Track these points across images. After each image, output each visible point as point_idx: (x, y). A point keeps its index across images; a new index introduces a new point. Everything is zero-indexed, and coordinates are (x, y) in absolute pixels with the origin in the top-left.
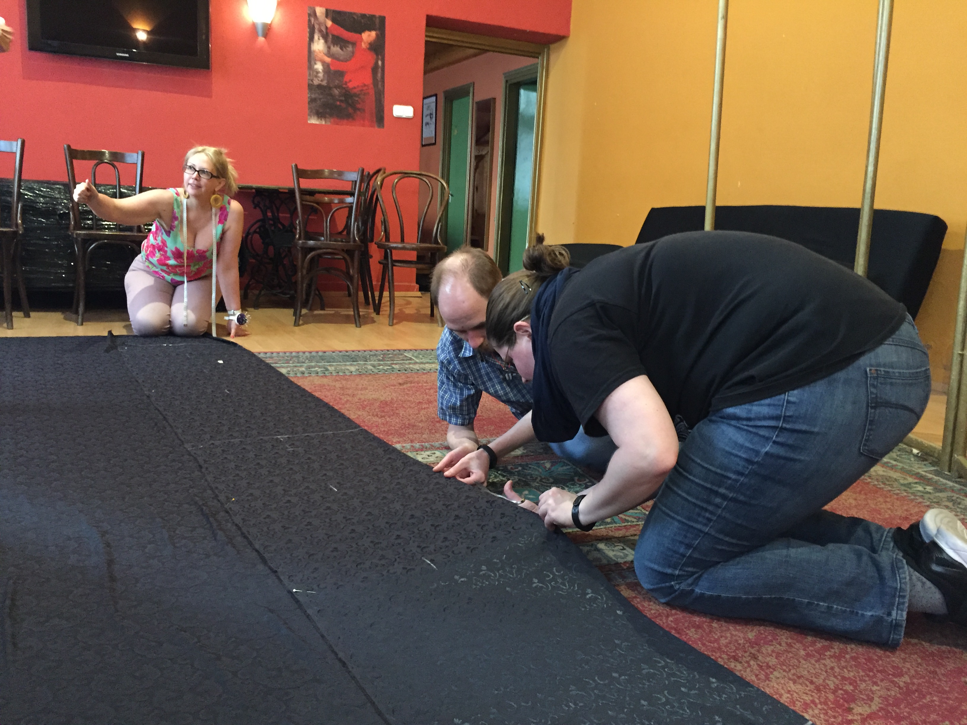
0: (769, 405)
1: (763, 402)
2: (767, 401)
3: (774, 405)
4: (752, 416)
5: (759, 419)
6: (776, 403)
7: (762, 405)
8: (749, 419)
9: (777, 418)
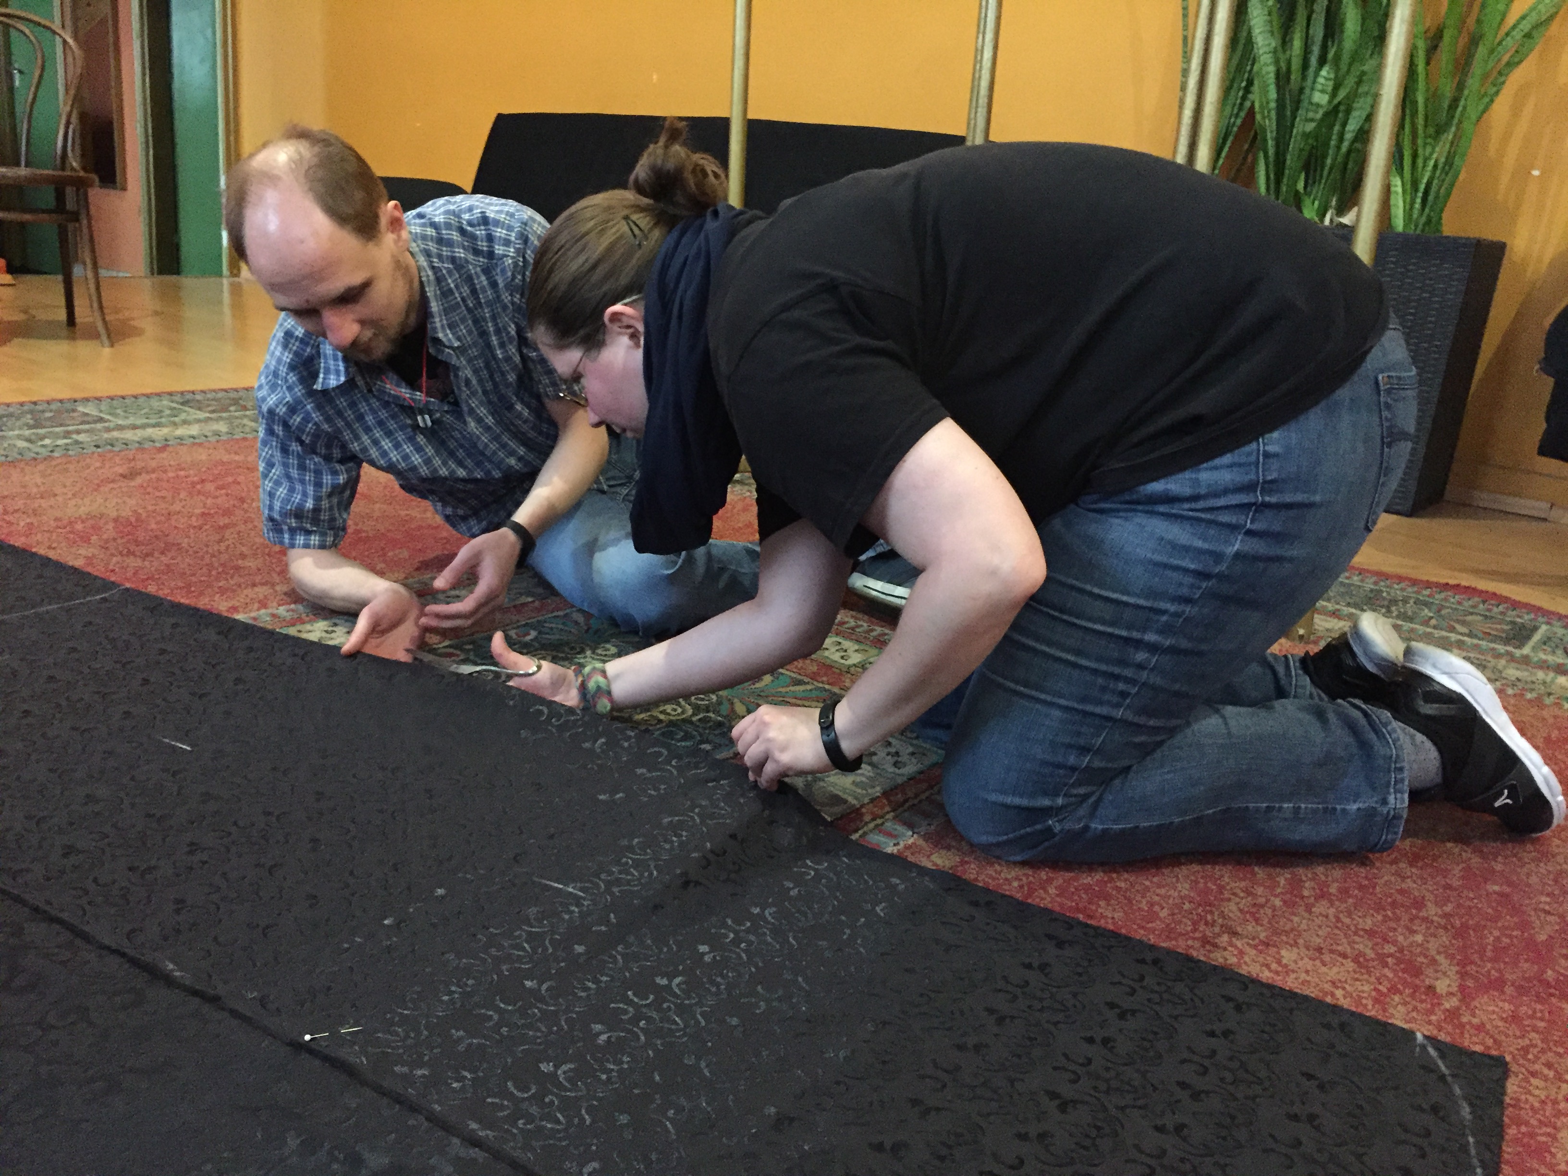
0: (1230, 466)
1: (1217, 461)
2: (1227, 459)
3: (1240, 465)
4: (1203, 491)
5: (1216, 495)
6: (1243, 459)
7: (1216, 468)
8: (1195, 498)
9: (1250, 487)
